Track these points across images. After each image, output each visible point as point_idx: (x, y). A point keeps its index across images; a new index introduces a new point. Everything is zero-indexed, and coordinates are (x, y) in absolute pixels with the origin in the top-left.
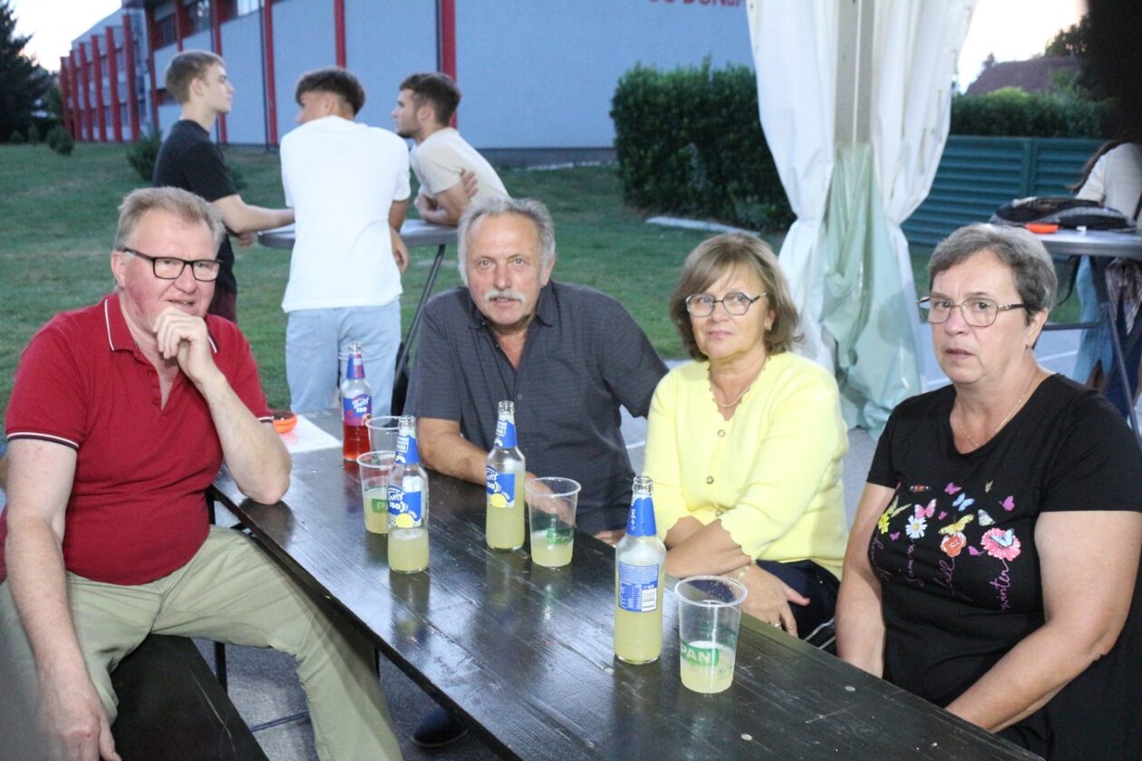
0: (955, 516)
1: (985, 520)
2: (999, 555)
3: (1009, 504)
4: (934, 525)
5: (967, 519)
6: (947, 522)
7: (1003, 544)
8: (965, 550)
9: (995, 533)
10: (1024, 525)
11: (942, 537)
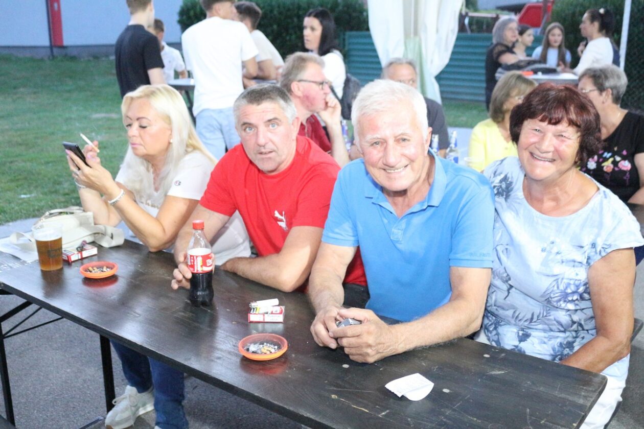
0: (606, 159)
1: (618, 159)
2: (625, 169)
3: (625, 153)
4: (599, 164)
5: (611, 160)
6: (603, 161)
7: (626, 165)
8: (613, 169)
9: (622, 162)
10: (631, 158)
11: (603, 167)
